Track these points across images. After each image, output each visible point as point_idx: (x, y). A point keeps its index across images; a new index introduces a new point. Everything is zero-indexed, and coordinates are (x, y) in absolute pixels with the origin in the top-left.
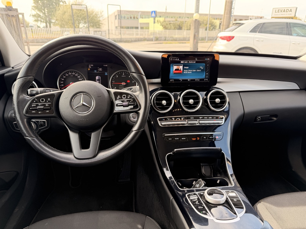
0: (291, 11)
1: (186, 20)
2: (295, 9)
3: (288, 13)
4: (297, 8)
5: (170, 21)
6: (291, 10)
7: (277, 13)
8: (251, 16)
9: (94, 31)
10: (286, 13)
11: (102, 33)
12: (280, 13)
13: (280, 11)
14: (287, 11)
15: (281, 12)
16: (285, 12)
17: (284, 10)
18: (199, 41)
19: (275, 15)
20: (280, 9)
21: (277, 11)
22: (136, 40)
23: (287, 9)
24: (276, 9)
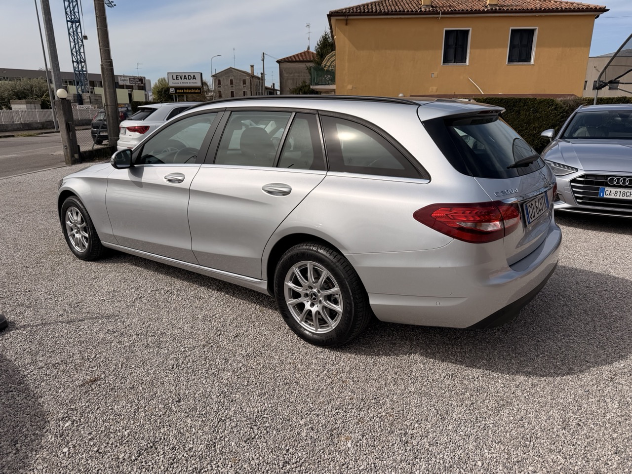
0: (195, 79)
2: (199, 75)
3: (192, 81)
4: (201, 74)
6: (194, 76)
7: (176, 81)
10: (188, 81)
12: (180, 81)
14: (190, 78)
15: (181, 79)
16: (186, 79)
17: (185, 76)
18: (76, 128)
19: (173, 83)
20: (179, 74)
21: (175, 78)
23: (188, 76)
24: (173, 74)
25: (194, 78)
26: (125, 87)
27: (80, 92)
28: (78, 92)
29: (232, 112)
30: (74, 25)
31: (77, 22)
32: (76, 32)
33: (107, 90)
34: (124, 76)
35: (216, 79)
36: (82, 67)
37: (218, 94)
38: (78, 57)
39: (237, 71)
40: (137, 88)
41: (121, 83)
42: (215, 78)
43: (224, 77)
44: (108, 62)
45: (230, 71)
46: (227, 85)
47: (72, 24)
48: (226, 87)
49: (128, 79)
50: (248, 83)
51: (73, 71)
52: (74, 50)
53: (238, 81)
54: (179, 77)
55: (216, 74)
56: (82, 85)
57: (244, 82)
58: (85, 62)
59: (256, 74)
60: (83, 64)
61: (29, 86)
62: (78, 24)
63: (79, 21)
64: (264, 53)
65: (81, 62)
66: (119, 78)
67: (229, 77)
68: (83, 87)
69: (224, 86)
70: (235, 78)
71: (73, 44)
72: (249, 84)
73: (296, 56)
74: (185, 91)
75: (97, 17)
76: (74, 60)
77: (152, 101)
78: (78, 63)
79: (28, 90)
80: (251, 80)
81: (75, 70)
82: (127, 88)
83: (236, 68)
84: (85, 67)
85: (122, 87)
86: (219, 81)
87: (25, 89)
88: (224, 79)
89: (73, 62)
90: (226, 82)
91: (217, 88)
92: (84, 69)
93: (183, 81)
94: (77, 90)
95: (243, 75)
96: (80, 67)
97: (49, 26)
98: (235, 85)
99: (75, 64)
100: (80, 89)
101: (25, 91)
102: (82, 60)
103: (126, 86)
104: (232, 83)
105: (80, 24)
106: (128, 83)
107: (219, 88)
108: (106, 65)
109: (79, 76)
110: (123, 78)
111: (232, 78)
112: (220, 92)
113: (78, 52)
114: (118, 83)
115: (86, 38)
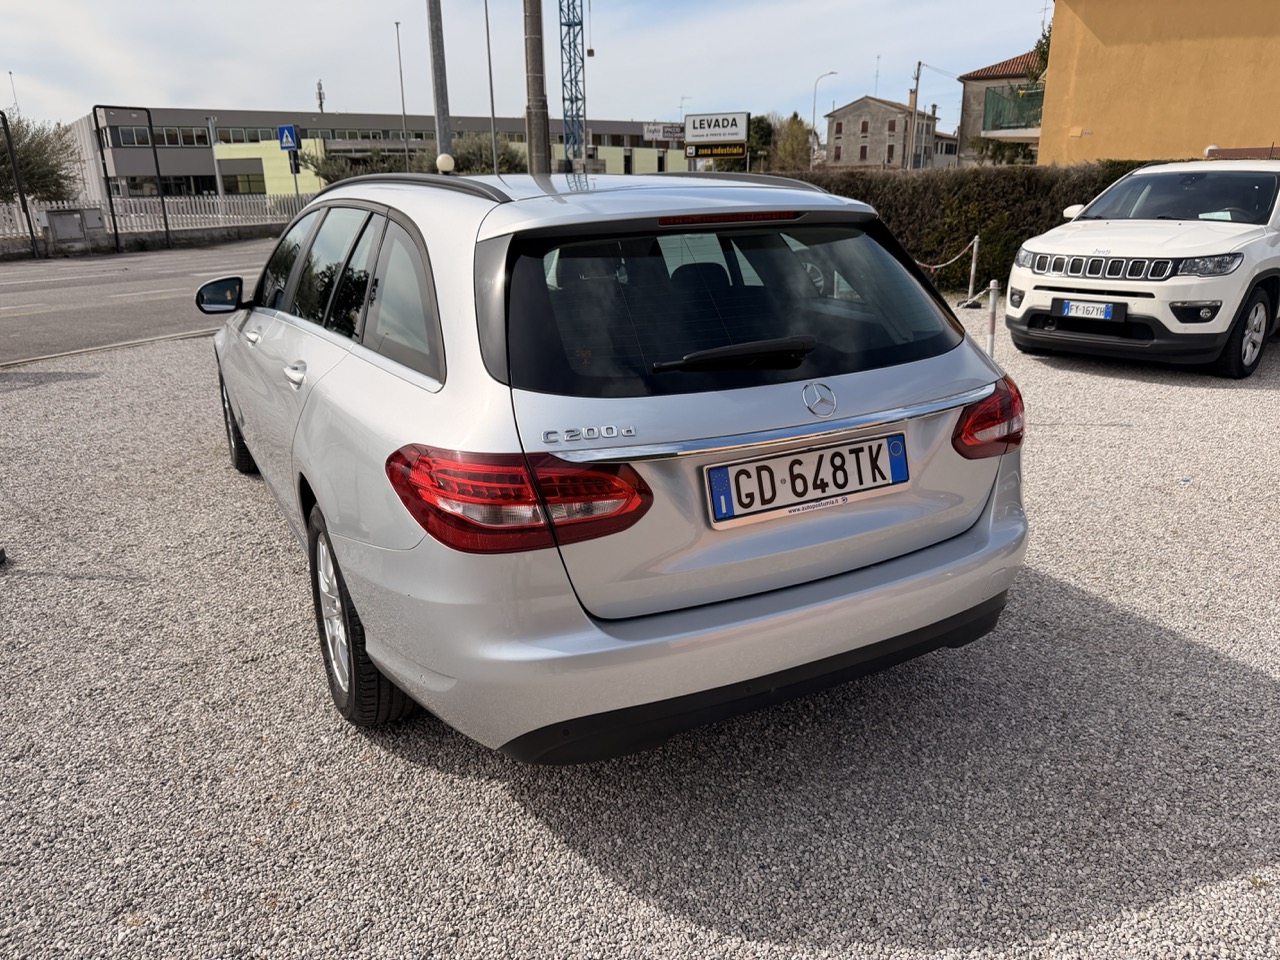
0: (736, 125)
1: (411, 146)
2: (745, 118)
3: (729, 129)
4: (749, 114)
5: (350, 151)
6: (734, 120)
7: (699, 132)
8: (649, 123)
9: (48, 212)
10: (721, 130)
11: (82, 218)
12: (707, 131)
13: (706, 125)
14: (726, 124)
15: (709, 126)
16: (719, 126)
17: (717, 121)
19: (694, 136)
20: (705, 118)
21: (697, 125)
22: (229, 234)
23: (723, 120)
24: (693, 118)
25: (734, 123)
26: (654, 144)
27: (571, 157)
28: (567, 157)
29: (330, 209)
30: (572, 30)
31: (577, 24)
32: (573, 45)
33: (534, 154)
34: (655, 124)
35: (833, 121)
36: (578, 110)
37: (833, 154)
38: (574, 90)
39: (878, 104)
40: (675, 145)
41: (647, 137)
42: (832, 119)
43: (850, 117)
44: (540, 101)
45: (864, 103)
46: (854, 134)
47: (569, 29)
48: (852, 138)
49: (661, 128)
50: (899, 128)
51: (561, 117)
52: (568, 78)
53: (879, 125)
54: (706, 123)
55: (834, 112)
56: (575, 142)
57: (892, 127)
58: (584, 99)
59: (920, 108)
60: (580, 103)
61: (475, 148)
62: (578, 28)
63: (580, 23)
64: (920, 64)
65: (577, 99)
66: (645, 128)
67: (860, 116)
68: (576, 147)
69: (848, 136)
70: (872, 119)
71: (566, 66)
72: (903, 129)
73: (1006, 64)
74: (715, 151)
75: (526, 16)
76: (567, 96)
77: (703, 171)
78: (572, 102)
79: (474, 155)
80: (906, 122)
81: (565, 116)
82: (657, 147)
83: (878, 97)
84: (582, 108)
85: (649, 144)
86: (839, 126)
87: (469, 153)
88: (849, 121)
89: (564, 99)
90: (852, 128)
91: (832, 140)
92: (581, 113)
93: (713, 130)
94: (566, 152)
95: (892, 112)
96: (574, 108)
97: (436, 41)
98: (872, 134)
99: (567, 103)
100: (571, 151)
101: (470, 157)
102: (580, 96)
103: (657, 142)
104: (865, 128)
105: (582, 29)
106: (660, 137)
107: (838, 141)
108: (536, 107)
109: (570, 126)
110: (652, 127)
111: (868, 119)
112: (838, 149)
113: (574, 81)
114: (642, 137)
115: (591, 53)
